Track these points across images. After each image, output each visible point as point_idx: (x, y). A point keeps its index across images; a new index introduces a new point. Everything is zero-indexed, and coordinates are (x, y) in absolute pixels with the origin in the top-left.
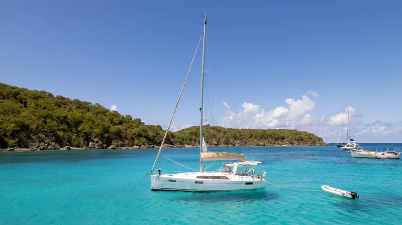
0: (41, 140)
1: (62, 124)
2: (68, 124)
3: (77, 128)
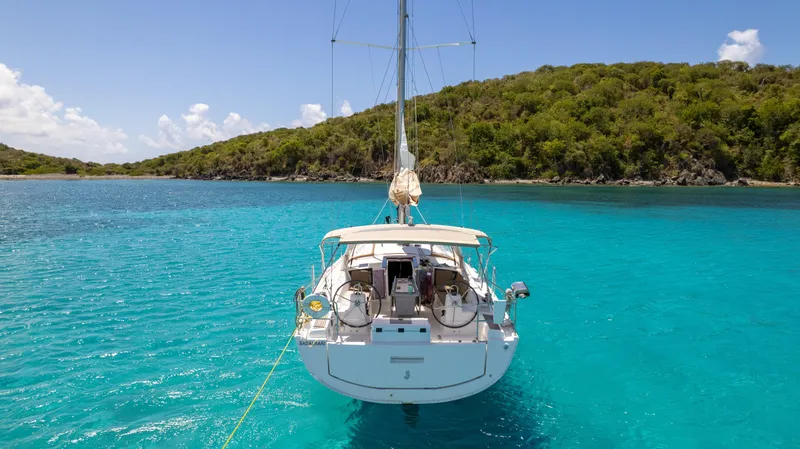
0: (684, 165)
1: (740, 127)
2: (753, 127)
3: (777, 136)
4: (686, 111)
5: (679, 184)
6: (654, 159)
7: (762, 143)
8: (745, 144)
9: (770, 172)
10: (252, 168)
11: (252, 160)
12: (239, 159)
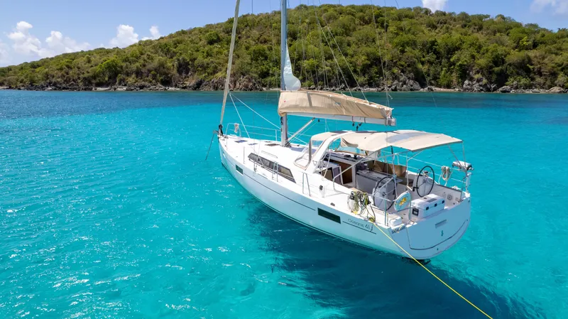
0: (395, 77)
1: (428, 53)
2: (436, 52)
3: (449, 59)
4: (396, 40)
5: (392, 90)
6: (376, 73)
7: (440, 62)
8: (431, 63)
9: (445, 82)
10: (79, 81)
11: (78, 74)
12: (67, 74)
